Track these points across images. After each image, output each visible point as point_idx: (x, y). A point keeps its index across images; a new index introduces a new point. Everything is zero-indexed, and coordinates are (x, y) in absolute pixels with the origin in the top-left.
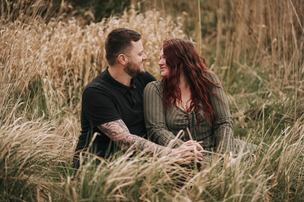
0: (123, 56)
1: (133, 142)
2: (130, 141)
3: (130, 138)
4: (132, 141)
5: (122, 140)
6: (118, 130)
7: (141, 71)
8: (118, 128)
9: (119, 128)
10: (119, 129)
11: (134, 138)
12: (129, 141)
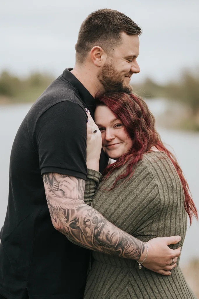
0: (99, 50)
1: (86, 220)
2: (82, 217)
3: (82, 213)
4: (85, 218)
5: (68, 210)
6: (71, 191)
7: (124, 86)
8: (72, 188)
9: (74, 188)
10: (73, 191)
11: (90, 214)
12: (80, 217)
